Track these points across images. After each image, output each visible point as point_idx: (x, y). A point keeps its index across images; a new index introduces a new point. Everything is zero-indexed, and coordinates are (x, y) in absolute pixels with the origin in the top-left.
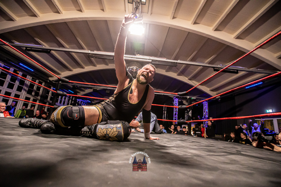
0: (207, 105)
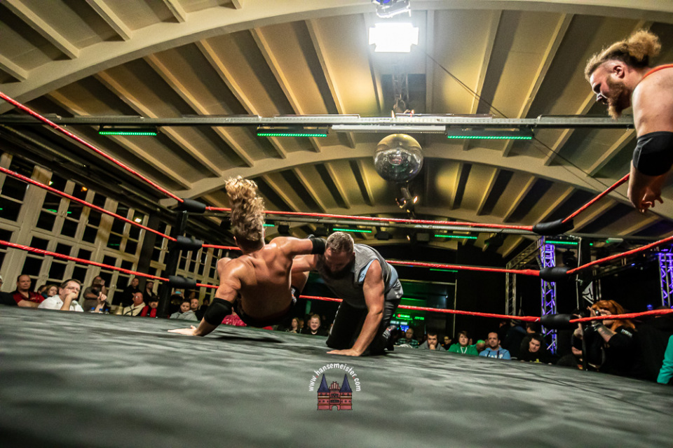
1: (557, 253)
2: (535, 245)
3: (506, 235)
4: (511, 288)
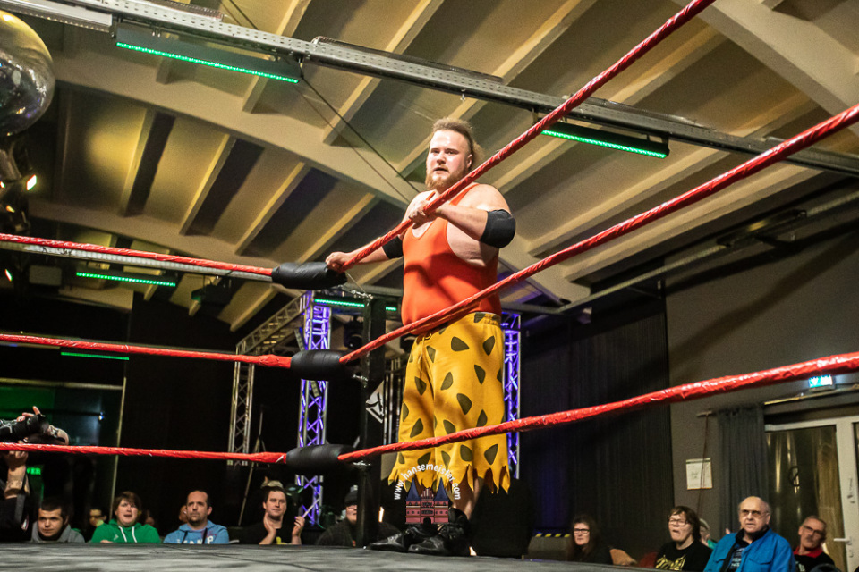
0: (515, 347)
1: (335, 323)
2: (294, 307)
3: (239, 283)
4: (243, 395)
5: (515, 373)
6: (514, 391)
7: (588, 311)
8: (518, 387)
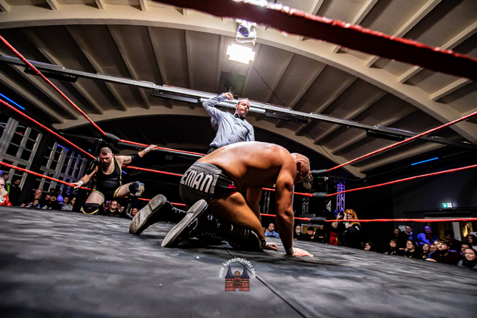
0: (343, 190)
5: (343, 197)
6: (343, 201)
7: (365, 181)
8: (344, 200)
